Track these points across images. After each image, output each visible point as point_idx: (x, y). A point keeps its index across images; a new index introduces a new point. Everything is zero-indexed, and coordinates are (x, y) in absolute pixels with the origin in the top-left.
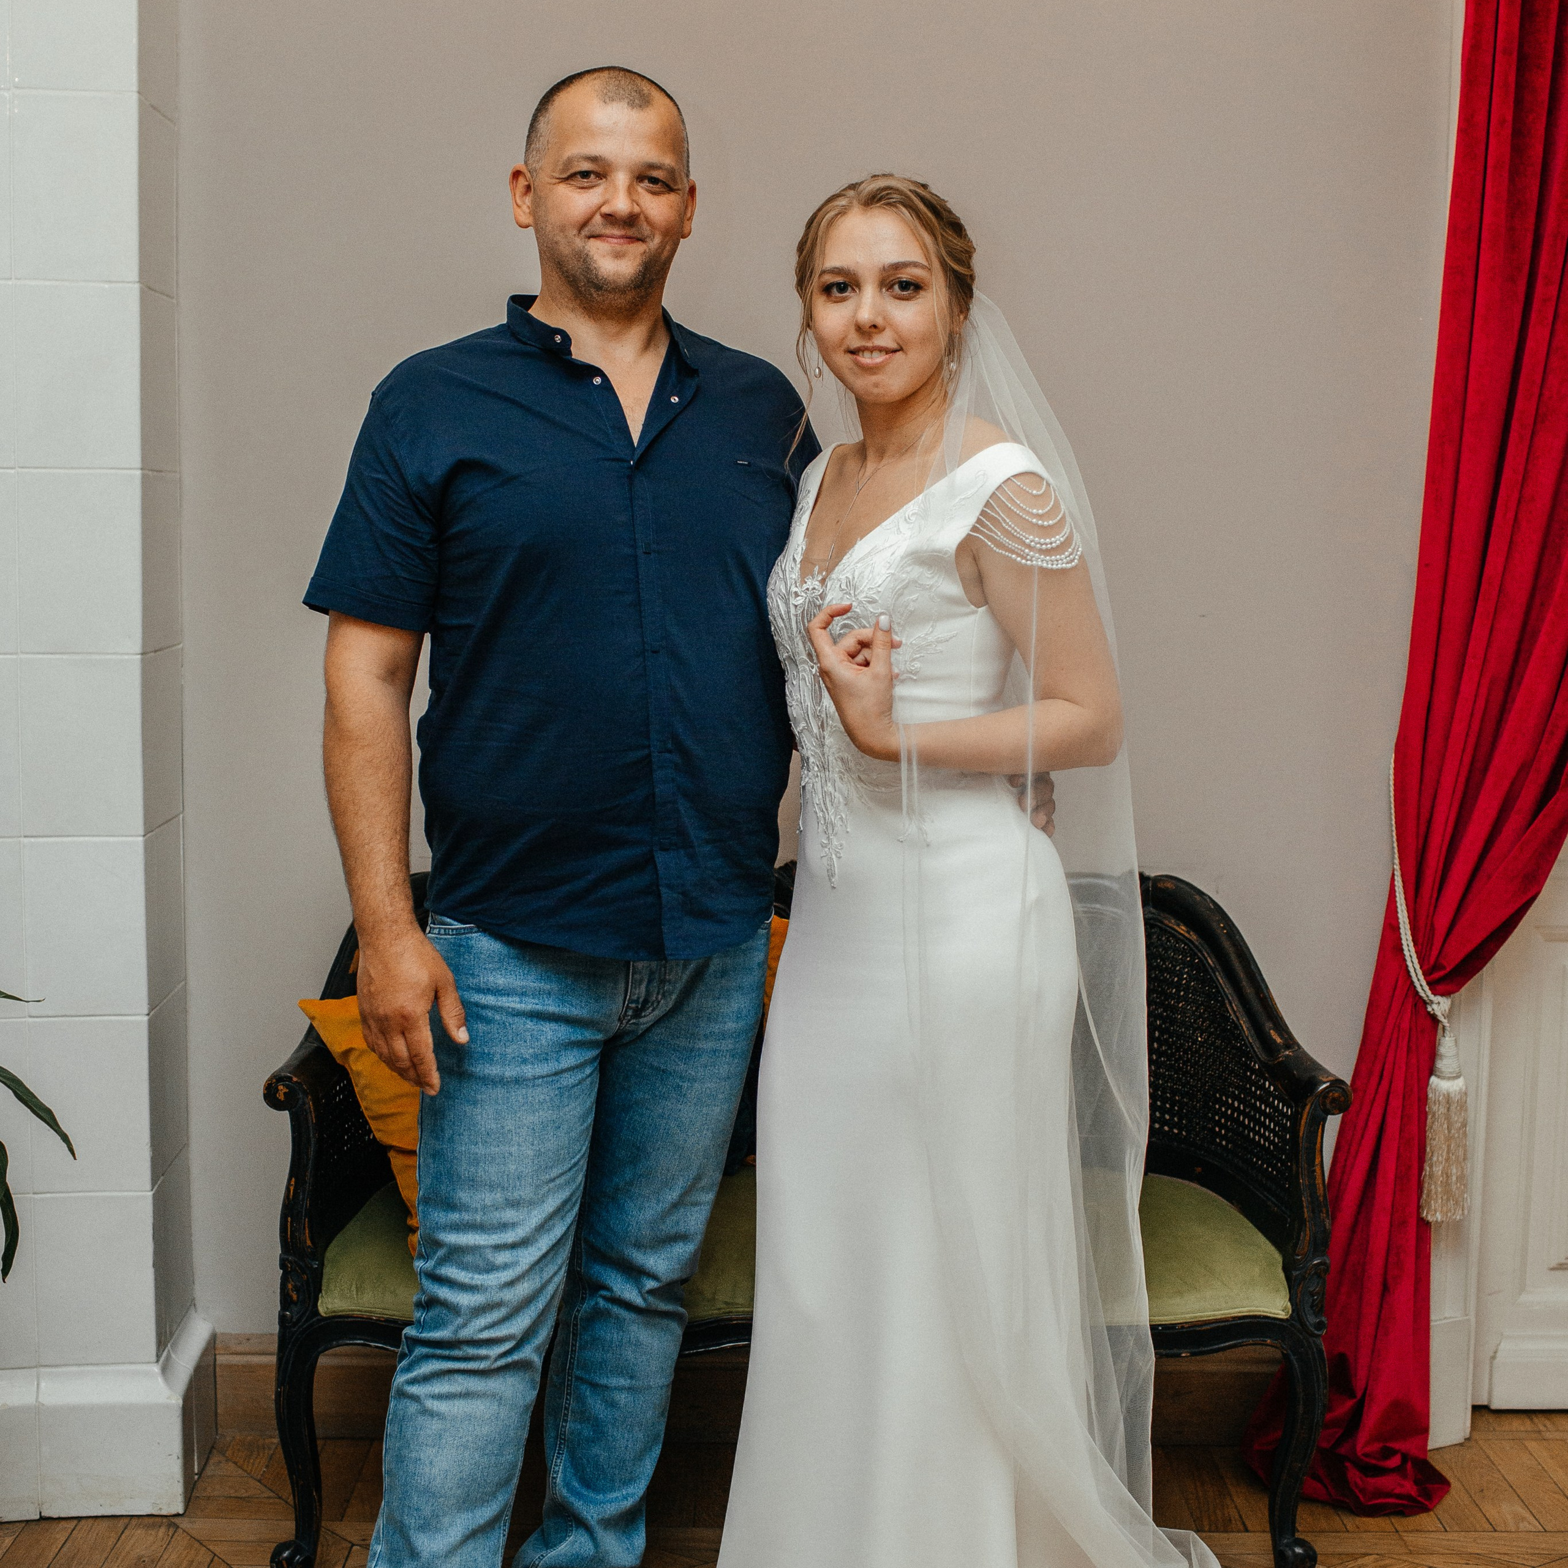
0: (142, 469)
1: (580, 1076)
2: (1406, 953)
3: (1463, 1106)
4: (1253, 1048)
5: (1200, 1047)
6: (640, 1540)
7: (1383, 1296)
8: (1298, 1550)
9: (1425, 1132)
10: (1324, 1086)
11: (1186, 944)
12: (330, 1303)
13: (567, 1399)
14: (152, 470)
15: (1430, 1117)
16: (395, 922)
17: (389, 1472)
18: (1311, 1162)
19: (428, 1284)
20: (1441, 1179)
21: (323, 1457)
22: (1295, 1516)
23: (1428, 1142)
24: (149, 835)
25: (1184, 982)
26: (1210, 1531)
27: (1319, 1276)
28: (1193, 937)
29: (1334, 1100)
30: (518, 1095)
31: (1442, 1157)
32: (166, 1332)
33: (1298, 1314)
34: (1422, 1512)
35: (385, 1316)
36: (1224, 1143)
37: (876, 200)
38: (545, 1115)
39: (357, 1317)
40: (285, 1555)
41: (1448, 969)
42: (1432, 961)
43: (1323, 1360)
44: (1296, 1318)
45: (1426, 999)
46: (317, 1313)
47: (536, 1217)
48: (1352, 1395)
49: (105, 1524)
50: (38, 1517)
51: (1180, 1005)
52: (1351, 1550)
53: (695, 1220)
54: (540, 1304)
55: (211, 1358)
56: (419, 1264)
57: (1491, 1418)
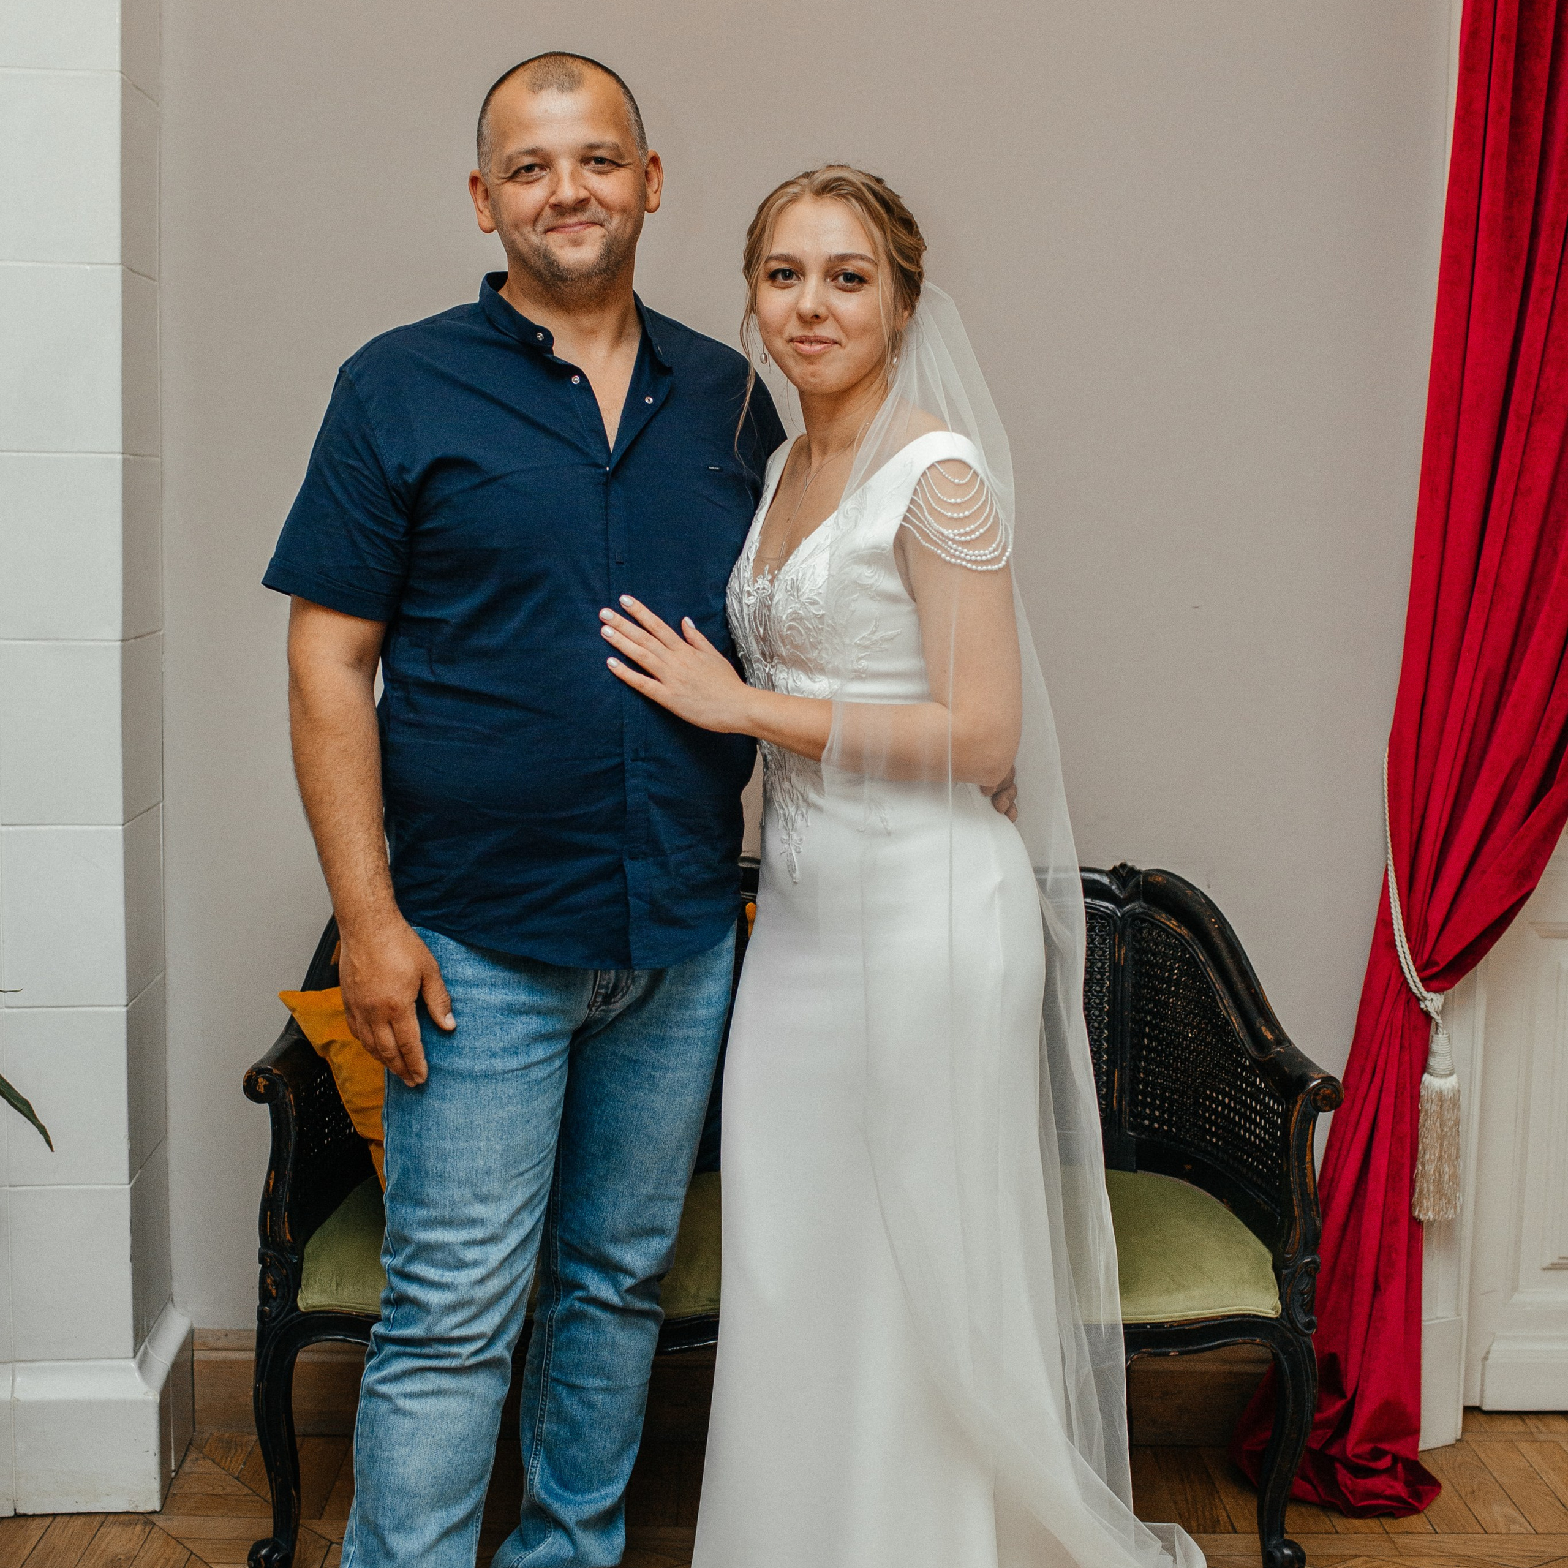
0: (123, 453)
1: (549, 1069)
2: (1399, 949)
3: (1455, 1103)
4: (1244, 1045)
5: (1190, 1043)
6: (619, 1539)
7: (1374, 1296)
8: (1287, 1552)
9: (1417, 1130)
10: (1316, 1083)
11: (1177, 939)
12: (310, 1298)
13: (543, 1400)
14: (133, 455)
15: (1422, 1115)
16: (378, 911)
17: (361, 1472)
18: (1301, 1159)
19: (397, 1282)
20: (1434, 1177)
21: (302, 1456)
22: (1284, 1517)
23: (1420, 1140)
24: (128, 824)
25: (1175, 977)
26: (1198, 1532)
27: (1310, 1275)
28: (1184, 931)
29: (1325, 1097)
30: (487, 1090)
31: (1435, 1154)
32: (143, 1327)
33: (1288, 1314)
34: (1412, 1514)
35: (366, 1312)
36: (1214, 1140)
37: (828, 190)
38: (514, 1109)
39: (337, 1313)
40: (263, 1553)
41: (1441, 967)
42: (1426, 956)
43: (1313, 1361)
44: (1286, 1318)
45: (1419, 995)
46: (297, 1308)
47: (504, 1211)
48: (1343, 1396)
49: (80, 1521)
50: (12, 1514)
51: (1171, 1000)
52: (1341, 1552)
53: (671, 1214)
54: (510, 1300)
55: (188, 1354)
56: (386, 1261)
57: (1482, 1419)
